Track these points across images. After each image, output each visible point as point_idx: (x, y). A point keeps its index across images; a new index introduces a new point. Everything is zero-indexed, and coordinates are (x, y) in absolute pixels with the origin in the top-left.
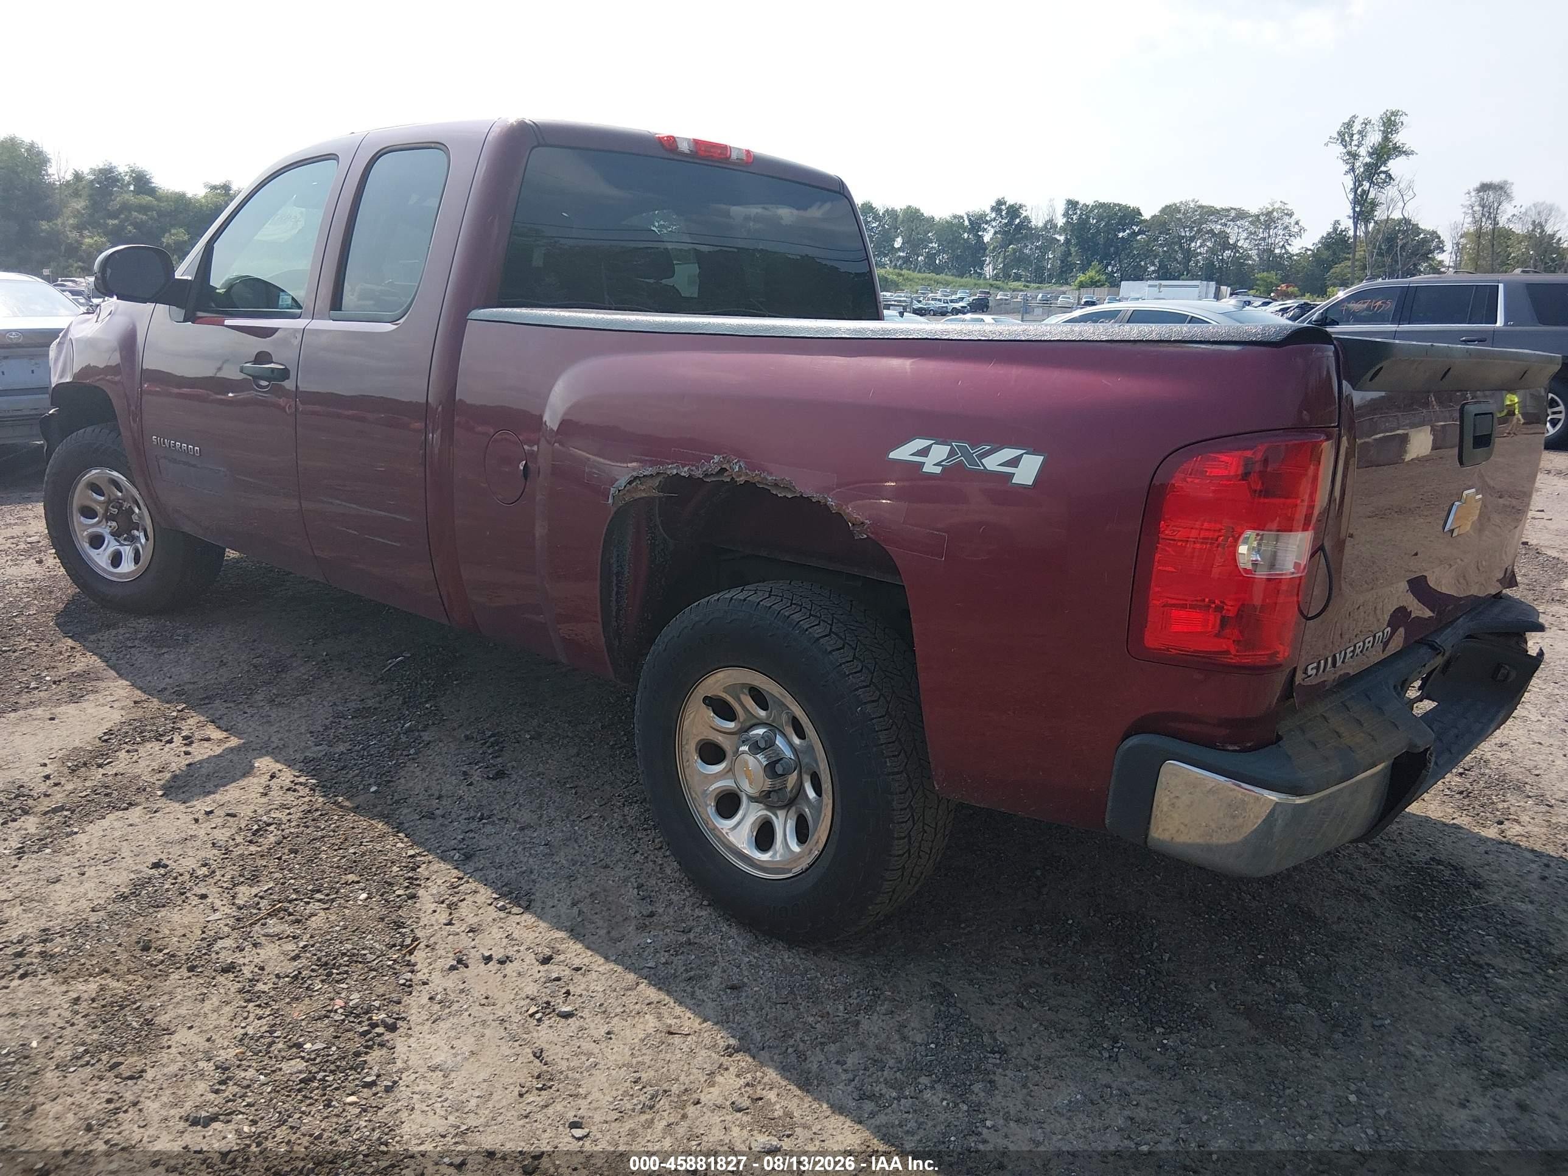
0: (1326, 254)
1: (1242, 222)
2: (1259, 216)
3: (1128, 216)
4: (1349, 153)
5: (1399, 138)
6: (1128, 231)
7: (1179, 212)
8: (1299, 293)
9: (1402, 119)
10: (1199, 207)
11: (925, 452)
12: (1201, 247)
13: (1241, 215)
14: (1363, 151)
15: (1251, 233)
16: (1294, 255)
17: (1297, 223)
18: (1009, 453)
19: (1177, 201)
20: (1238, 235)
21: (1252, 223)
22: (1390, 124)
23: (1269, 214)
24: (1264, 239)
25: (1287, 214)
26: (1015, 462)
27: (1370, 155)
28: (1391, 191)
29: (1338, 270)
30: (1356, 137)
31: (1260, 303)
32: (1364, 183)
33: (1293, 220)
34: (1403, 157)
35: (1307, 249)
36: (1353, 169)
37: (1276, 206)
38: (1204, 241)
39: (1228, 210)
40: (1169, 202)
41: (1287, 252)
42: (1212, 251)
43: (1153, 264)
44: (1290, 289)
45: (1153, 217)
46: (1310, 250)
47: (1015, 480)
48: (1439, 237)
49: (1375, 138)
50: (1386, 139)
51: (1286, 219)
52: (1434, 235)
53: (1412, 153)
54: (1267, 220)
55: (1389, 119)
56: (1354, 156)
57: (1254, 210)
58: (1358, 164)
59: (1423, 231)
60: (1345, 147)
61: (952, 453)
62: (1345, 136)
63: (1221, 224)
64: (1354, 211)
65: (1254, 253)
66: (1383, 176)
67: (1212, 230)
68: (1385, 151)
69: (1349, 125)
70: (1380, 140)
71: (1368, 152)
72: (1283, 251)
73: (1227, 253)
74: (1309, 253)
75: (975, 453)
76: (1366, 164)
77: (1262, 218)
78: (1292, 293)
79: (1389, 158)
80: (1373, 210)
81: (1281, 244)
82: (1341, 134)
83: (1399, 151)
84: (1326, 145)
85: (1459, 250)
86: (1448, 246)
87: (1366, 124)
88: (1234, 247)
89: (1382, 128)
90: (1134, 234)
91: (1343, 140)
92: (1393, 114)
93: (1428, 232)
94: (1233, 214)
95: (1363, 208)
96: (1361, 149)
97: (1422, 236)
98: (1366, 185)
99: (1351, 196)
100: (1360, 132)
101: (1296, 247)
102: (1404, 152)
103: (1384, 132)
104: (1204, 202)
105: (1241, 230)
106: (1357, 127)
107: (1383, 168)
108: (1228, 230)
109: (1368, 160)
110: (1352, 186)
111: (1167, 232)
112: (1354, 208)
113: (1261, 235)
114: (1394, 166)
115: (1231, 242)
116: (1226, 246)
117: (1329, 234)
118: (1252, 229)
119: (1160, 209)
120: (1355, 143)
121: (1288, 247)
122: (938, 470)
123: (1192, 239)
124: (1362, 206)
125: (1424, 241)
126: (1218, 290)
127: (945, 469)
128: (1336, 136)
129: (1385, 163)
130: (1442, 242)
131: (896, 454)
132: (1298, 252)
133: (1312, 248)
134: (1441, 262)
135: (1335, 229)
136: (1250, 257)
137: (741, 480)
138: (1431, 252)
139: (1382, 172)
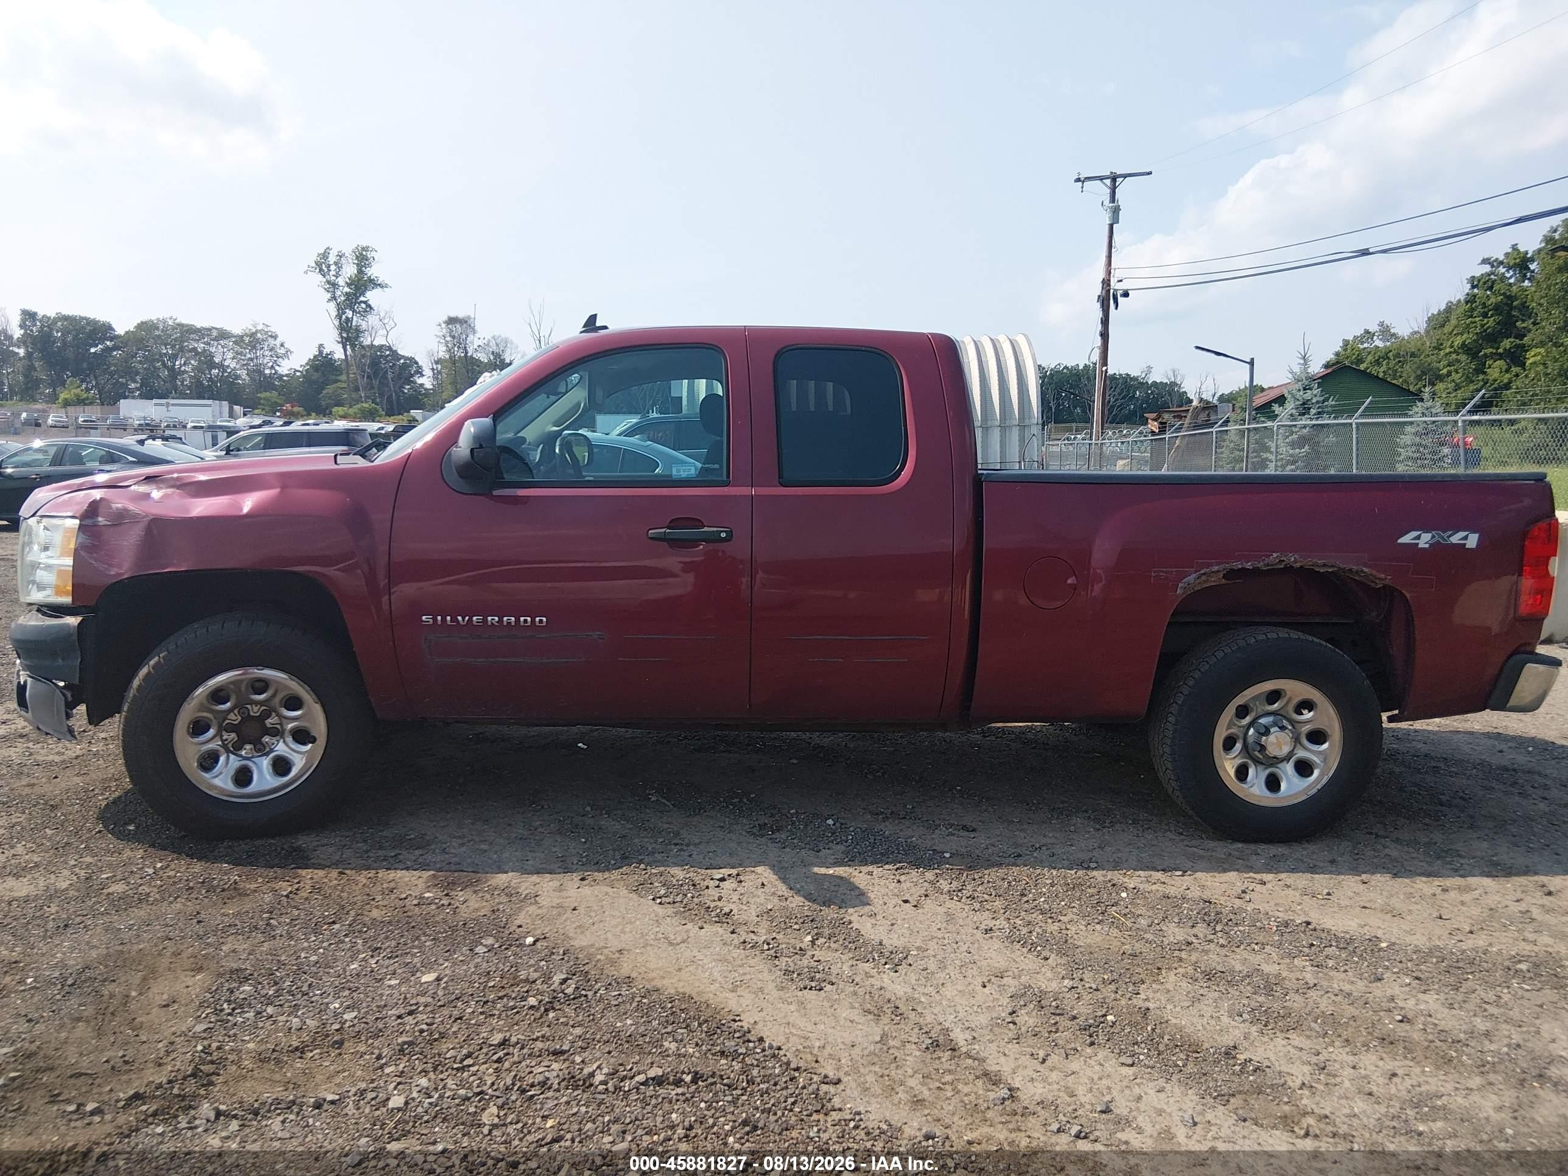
0: (316, 376)
1: (226, 342)
2: (242, 336)
3: (100, 331)
4: (328, 282)
5: (372, 272)
6: (100, 346)
7: (158, 328)
8: (305, 413)
9: (373, 254)
10: (179, 325)
11: (1418, 538)
12: (187, 366)
13: (223, 335)
14: (341, 281)
15: (237, 353)
16: (283, 376)
17: (282, 345)
18: (1462, 534)
19: (154, 317)
20: (226, 356)
21: (235, 343)
22: (362, 258)
23: (253, 335)
24: (251, 359)
25: (271, 336)
26: (1466, 538)
27: (349, 285)
28: (372, 320)
29: (330, 391)
30: (333, 268)
31: (281, 423)
32: (347, 311)
33: (278, 342)
34: (379, 289)
35: (296, 371)
36: (334, 298)
37: (259, 328)
38: (188, 359)
39: (210, 330)
40: (145, 319)
41: (276, 373)
42: (198, 369)
43: (135, 381)
44: (296, 409)
45: (127, 333)
46: (299, 371)
47: (1467, 546)
48: (417, 363)
49: (350, 270)
50: (360, 272)
51: (271, 341)
52: (413, 361)
53: (386, 286)
54: (252, 341)
55: (361, 254)
56: (334, 285)
57: (237, 330)
58: (338, 293)
59: (403, 357)
60: (324, 276)
61: (1433, 537)
62: (322, 265)
63: (204, 343)
64: (342, 337)
65: (243, 373)
66: (363, 306)
67: (195, 349)
68: (361, 284)
69: (325, 255)
70: (356, 272)
71: (347, 283)
72: (273, 372)
73: (215, 371)
74: (298, 374)
75: (1445, 535)
76: (347, 293)
77: (247, 339)
78: (298, 413)
79: (366, 289)
80: (358, 337)
81: (270, 364)
82: (318, 264)
83: (373, 283)
84: (306, 272)
85: (436, 374)
86: (427, 372)
87: (341, 257)
88: (221, 367)
89: (356, 262)
90: (108, 350)
91: (321, 270)
92: (363, 249)
93: (406, 358)
94: (215, 333)
95: (349, 334)
96: (339, 279)
97: (402, 361)
98: (349, 314)
99: (337, 323)
100: (336, 263)
101: (285, 368)
102: (379, 285)
103: (358, 265)
104: (185, 319)
105: (225, 350)
106: (332, 259)
107: (362, 299)
108: (213, 350)
109: (347, 290)
110: (336, 313)
111: (145, 348)
112: (340, 334)
113: (248, 356)
114: (372, 296)
115: (217, 360)
116: (212, 365)
117: (315, 357)
118: (237, 348)
119: (135, 324)
120: (332, 273)
121: (277, 368)
122: (1427, 546)
123: (174, 357)
124: (348, 332)
125: (405, 367)
126: (231, 410)
127: (1430, 544)
128: (314, 265)
129: (363, 294)
130: (420, 367)
131: (1400, 541)
132: (288, 372)
133: (301, 369)
134: (422, 385)
135: (321, 352)
136: (238, 377)
137: (1298, 565)
138: (412, 376)
139: (361, 302)
